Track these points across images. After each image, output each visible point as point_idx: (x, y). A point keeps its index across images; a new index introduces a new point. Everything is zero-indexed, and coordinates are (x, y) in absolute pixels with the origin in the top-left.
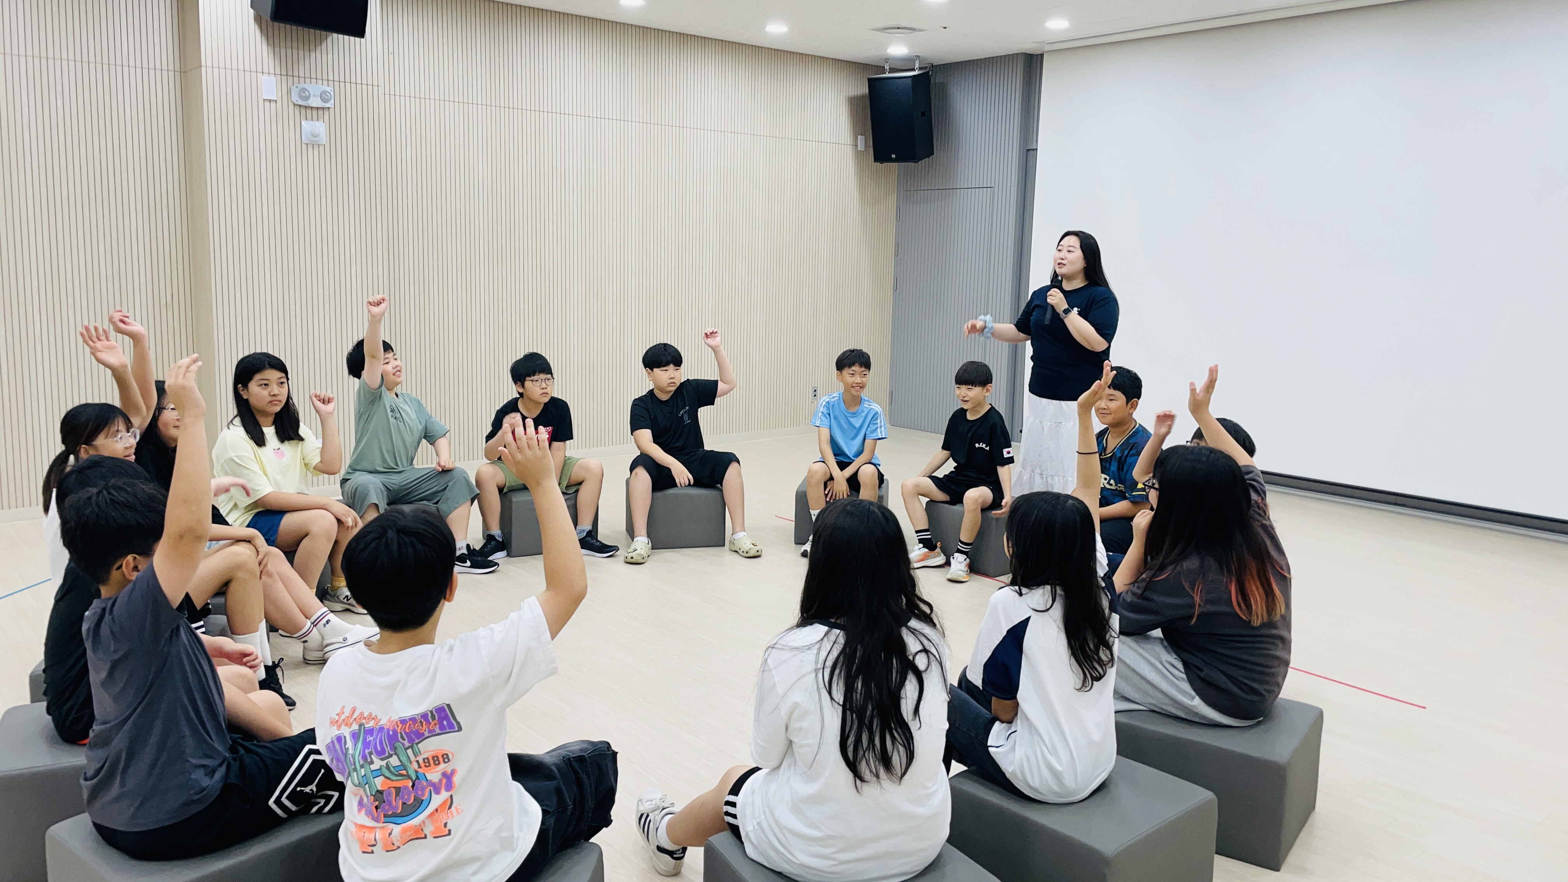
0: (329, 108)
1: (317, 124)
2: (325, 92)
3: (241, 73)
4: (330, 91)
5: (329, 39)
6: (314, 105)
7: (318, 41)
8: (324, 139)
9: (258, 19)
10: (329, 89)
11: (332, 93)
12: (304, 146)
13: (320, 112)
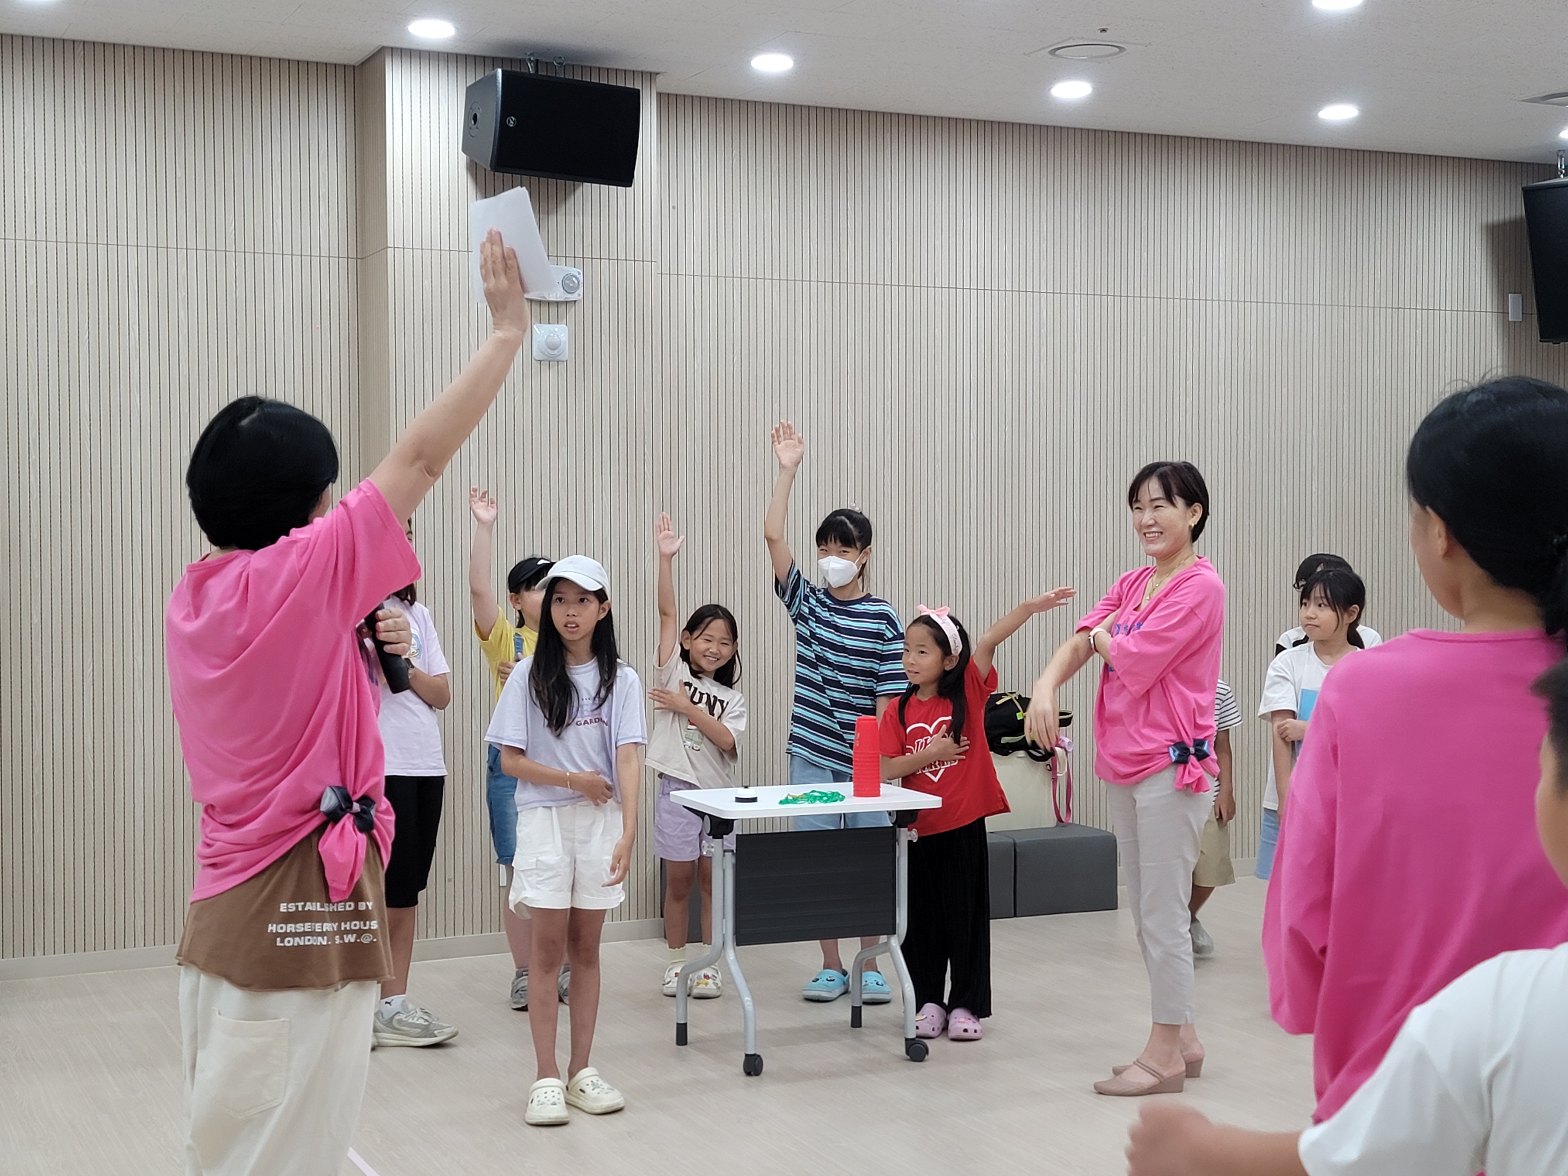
0: (575, 301)
1: (556, 328)
2: (569, 277)
3: (445, 254)
4: (578, 276)
5: (578, 192)
6: (552, 298)
7: (561, 195)
8: (566, 353)
9: (473, 168)
10: (574, 271)
11: (581, 277)
12: (536, 365)
13: (562, 308)
